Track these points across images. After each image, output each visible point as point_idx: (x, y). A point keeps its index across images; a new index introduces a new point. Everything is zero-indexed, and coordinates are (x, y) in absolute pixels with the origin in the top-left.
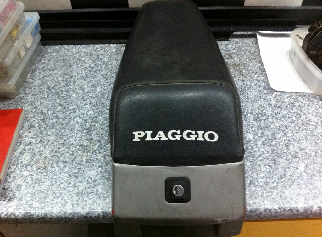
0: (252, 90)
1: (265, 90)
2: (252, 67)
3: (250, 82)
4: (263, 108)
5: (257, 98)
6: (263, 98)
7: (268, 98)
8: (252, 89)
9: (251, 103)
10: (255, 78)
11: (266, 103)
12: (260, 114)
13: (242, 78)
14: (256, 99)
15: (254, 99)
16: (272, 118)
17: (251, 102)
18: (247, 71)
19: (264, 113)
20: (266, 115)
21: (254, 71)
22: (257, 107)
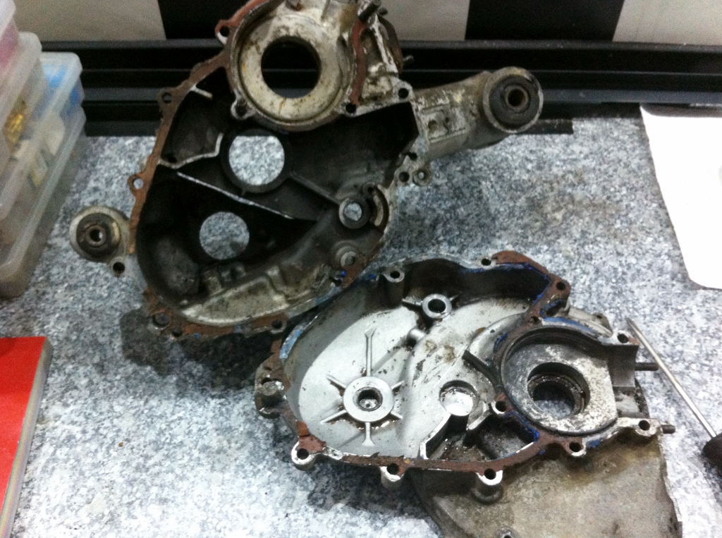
0: (644, 283)
1: (674, 282)
2: (637, 213)
3: (636, 258)
4: (675, 338)
5: (657, 307)
6: (673, 306)
7: (685, 307)
8: (644, 280)
9: (645, 323)
10: (648, 247)
11: (681, 322)
12: (669, 356)
13: (615, 246)
14: (656, 309)
15: (651, 311)
16: (699, 369)
17: (642, 318)
18: (625, 225)
19: (679, 354)
20: (684, 360)
21: (644, 225)
22: (659, 335)
